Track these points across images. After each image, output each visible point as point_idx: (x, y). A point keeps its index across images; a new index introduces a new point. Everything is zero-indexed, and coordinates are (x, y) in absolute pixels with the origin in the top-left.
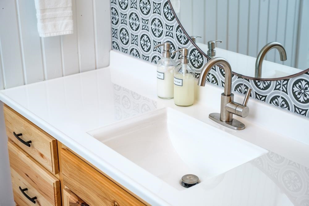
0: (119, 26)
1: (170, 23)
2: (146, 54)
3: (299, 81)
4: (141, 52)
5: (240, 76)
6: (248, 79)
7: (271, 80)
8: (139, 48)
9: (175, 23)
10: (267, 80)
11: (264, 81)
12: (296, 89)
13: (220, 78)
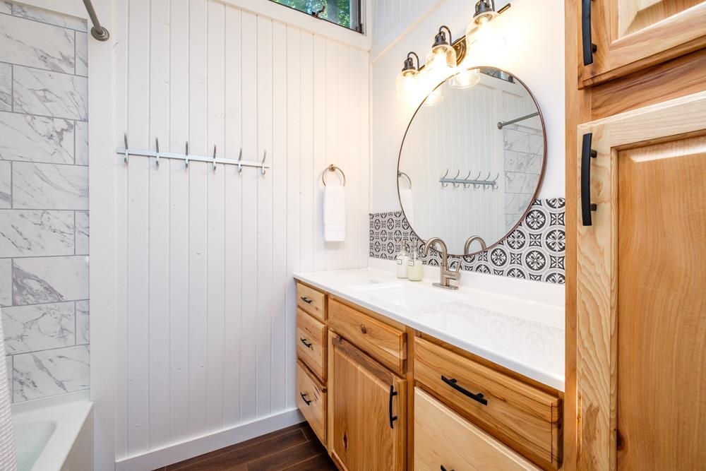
0: (375, 240)
1: (406, 231)
2: (391, 255)
3: (495, 250)
4: (388, 254)
5: (454, 256)
6: (458, 257)
7: (475, 254)
8: (387, 253)
9: (409, 230)
10: (472, 255)
11: (470, 256)
12: (493, 257)
13: (440, 261)
